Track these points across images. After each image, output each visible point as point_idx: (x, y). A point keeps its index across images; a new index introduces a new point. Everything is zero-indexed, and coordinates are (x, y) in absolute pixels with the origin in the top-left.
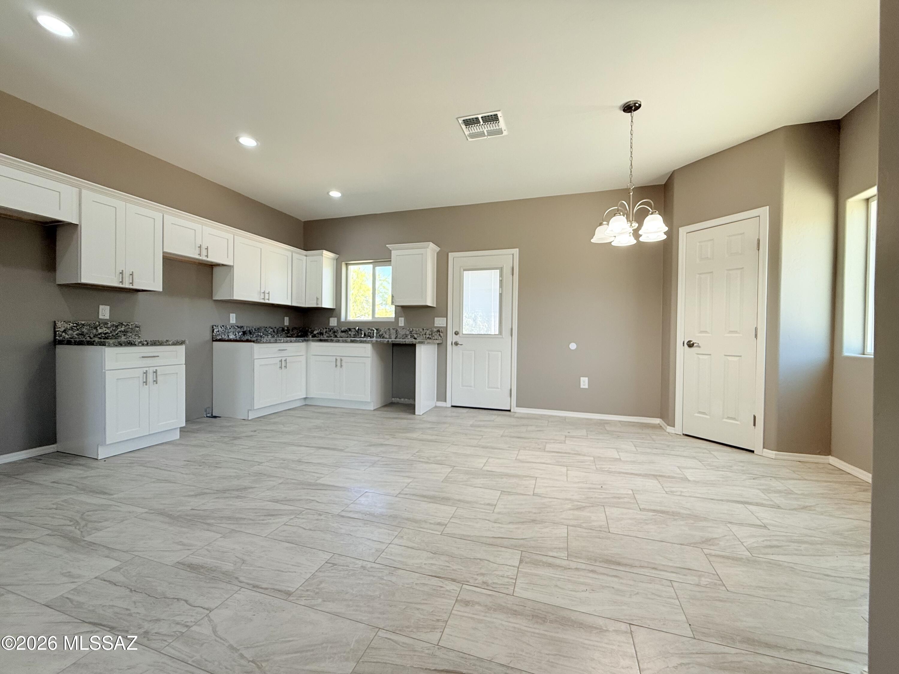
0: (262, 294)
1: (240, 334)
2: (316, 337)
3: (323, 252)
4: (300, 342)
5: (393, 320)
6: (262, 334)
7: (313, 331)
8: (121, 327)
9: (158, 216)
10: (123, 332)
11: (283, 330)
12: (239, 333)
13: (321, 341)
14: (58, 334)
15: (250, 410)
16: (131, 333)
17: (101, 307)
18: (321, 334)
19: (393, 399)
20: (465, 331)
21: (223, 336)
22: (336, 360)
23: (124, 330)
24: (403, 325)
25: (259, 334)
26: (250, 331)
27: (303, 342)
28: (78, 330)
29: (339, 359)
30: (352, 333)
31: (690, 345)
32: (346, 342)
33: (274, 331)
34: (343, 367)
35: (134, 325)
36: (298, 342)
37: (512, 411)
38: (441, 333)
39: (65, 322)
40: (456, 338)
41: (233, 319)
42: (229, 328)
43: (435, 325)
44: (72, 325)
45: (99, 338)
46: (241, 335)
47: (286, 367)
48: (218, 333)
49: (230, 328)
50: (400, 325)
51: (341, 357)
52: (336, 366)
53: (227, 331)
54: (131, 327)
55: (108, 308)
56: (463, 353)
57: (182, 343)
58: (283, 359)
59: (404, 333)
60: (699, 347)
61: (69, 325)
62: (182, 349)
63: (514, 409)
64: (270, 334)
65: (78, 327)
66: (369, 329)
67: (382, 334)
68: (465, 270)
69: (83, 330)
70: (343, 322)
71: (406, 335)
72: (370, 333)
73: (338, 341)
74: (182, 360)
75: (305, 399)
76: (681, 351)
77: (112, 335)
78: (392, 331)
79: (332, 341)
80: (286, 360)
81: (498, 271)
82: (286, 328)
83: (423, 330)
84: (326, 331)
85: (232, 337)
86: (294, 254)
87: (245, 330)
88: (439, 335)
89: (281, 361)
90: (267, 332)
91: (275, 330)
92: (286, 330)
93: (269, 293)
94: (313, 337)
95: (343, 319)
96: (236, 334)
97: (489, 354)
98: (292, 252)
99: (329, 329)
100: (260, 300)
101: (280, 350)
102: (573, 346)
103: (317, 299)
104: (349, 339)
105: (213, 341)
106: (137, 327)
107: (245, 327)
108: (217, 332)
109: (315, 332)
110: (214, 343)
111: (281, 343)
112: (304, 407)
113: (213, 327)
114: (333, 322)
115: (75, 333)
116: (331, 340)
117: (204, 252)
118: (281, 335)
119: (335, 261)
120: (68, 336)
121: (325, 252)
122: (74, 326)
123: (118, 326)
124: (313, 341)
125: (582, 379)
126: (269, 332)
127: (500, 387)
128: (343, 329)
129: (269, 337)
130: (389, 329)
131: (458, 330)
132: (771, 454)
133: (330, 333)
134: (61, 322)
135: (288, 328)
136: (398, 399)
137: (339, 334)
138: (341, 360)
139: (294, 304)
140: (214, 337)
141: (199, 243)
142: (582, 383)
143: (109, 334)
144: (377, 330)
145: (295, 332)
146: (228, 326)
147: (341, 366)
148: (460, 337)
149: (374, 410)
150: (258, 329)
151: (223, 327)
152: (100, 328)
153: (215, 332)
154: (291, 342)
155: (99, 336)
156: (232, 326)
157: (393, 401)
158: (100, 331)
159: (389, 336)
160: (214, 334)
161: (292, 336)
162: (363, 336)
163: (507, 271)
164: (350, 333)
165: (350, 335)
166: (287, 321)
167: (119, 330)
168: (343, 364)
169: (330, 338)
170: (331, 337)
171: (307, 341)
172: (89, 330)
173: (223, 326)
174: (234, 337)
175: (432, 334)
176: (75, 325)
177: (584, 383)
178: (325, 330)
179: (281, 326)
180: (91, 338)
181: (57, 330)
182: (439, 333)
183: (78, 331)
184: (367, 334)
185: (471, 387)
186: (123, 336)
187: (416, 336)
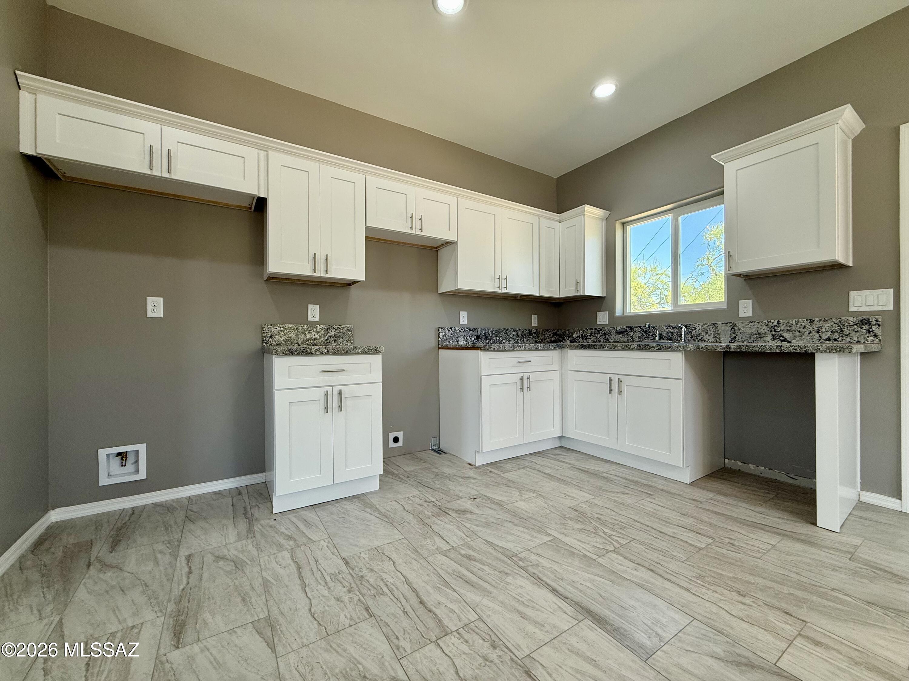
0: (496, 280)
1: (473, 339)
2: (577, 342)
3: (585, 207)
4: (551, 350)
5: (725, 306)
6: (501, 339)
7: (572, 334)
8: (332, 331)
9: (359, 178)
10: (333, 337)
11: (530, 333)
12: (471, 337)
13: (583, 347)
14: (265, 340)
15: (478, 452)
16: (342, 338)
17: (310, 306)
18: (585, 337)
19: (727, 461)
21: (451, 342)
22: (611, 380)
23: (335, 334)
24: (750, 314)
25: (498, 338)
26: (485, 334)
27: (555, 349)
28: (285, 335)
29: (615, 378)
30: (636, 335)
32: (628, 349)
33: (517, 335)
34: (622, 393)
35: (346, 328)
36: (547, 350)
38: (874, 328)
39: (272, 325)
41: (464, 319)
42: (458, 331)
43: (853, 309)
44: (279, 329)
45: (307, 344)
46: (475, 340)
47: (529, 388)
48: (445, 337)
49: (460, 331)
50: (741, 314)
51: (619, 377)
52: (611, 390)
53: (456, 335)
54: (342, 331)
55: (317, 307)
57: (376, 351)
58: (526, 376)
59: (754, 330)
61: (276, 328)
62: (377, 360)
64: (511, 338)
65: (285, 332)
66: (669, 326)
67: (699, 335)
69: (290, 336)
70: (619, 317)
71: (760, 334)
72: (672, 333)
73: (614, 348)
74: (378, 376)
75: (561, 437)
77: (322, 341)
78: (721, 328)
79: (602, 347)
80: (529, 378)
82: (534, 331)
83: (812, 321)
84: (591, 334)
85: (462, 342)
86: (541, 219)
87: (479, 332)
88: (870, 332)
89: (522, 379)
90: (508, 335)
91: (520, 333)
92: (535, 333)
93: (506, 279)
94: (571, 342)
95: (618, 312)
96: (467, 339)
98: (539, 217)
99: (596, 329)
100: (494, 289)
101: (519, 362)
103: (577, 283)
104: (635, 345)
105: (439, 348)
106: (349, 331)
107: (479, 330)
108: (443, 336)
109: (575, 336)
110: (442, 351)
111: (522, 350)
112: (557, 452)
113: (439, 330)
114: (602, 318)
115: (282, 339)
116: (601, 345)
117: (417, 225)
118: (527, 341)
119: (604, 222)
120: (275, 342)
121: (588, 208)
122: (281, 331)
123: (327, 330)
124: (571, 348)
126: (511, 336)
128: (619, 328)
129: (511, 342)
130: (714, 324)
133: (598, 336)
134: (268, 325)
135: (536, 330)
136: (740, 463)
137: (614, 337)
138: (620, 381)
139: (544, 294)
140: (440, 343)
141: (411, 211)
143: (319, 339)
144: (686, 327)
145: (547, 335)
146: (457, 328)
147: (620, 392)
149: (692, 484)
150: (497, 331)
151: (450, 330)
152: (309, 333)
153: (441, 336)
154: (537, 349)
155: (308, 342)
156: (463, 328)
157: (727, 466)
158: (308, 336)
159: (715, 337)
160: (440, 339)
161: (542, 341)
162: (657, 338)
164: (632, 334)
165: (632, 337)
166: (535, 321)
167: (329, 334)
168: (624, 388)
169: (598, 343)
170: (600, 341)
171: (562, 348)
172: (297, 335)
173: (451, 328)
174: (465, 343)
175: (841, 330)
176: (282, 329)
178: (589, 331)
179: (527, 328)
180: (299, 345)
181: (264, 335)
182: (865, 327)
183: (285, 337)
184: (665, 334)
186: (333, 342)
187: (787, 335)
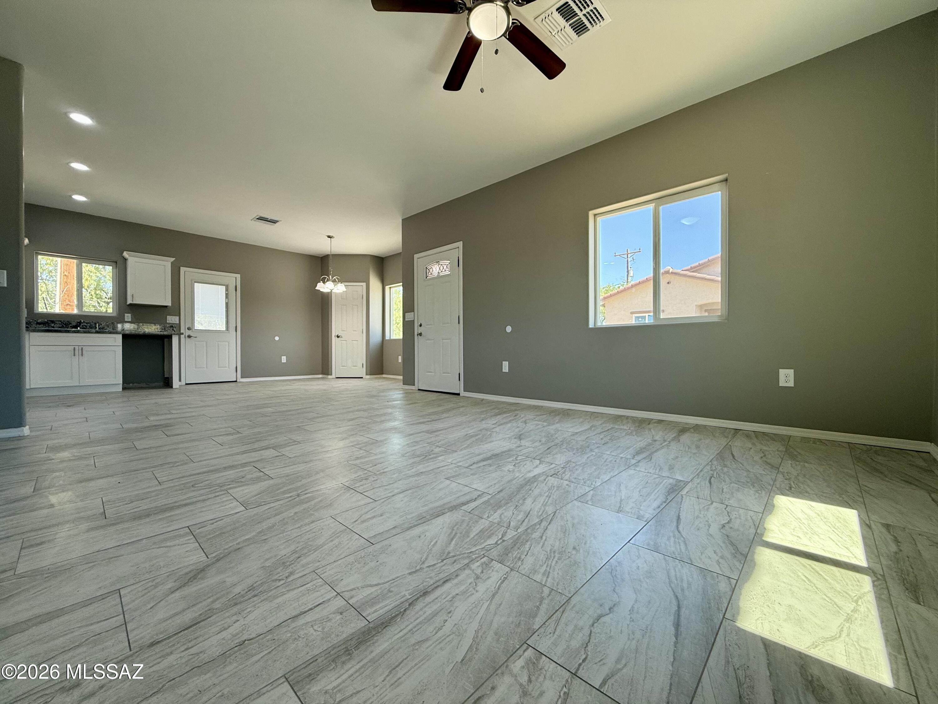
5: (113, 315)
20: (197, 326)
24: (130, 320)
31: (338, 337)
37: (238, 381)
38: (174, 329)
40: (188, 333)
43: (168, 322)
50: (126, 320)
56: (195, 344)
60: (342, 337)
63: (240, 380)
68: (195, 282)
76: (334, 339)
81: (224, 287)
88: (173, 330)
97: (218, 344)
102: (277, 338)
125: (283, 357)
127: (227, 366)
131: (191, 326)
132: (368, 377)
142: (282, 360)
148: (192, 331)
163: (232, 288)
168: (84, 352)
175: (165, 329)
177: (284, 359)
182: (172, 328)
185: (204, 368)
187: (146, 329)
